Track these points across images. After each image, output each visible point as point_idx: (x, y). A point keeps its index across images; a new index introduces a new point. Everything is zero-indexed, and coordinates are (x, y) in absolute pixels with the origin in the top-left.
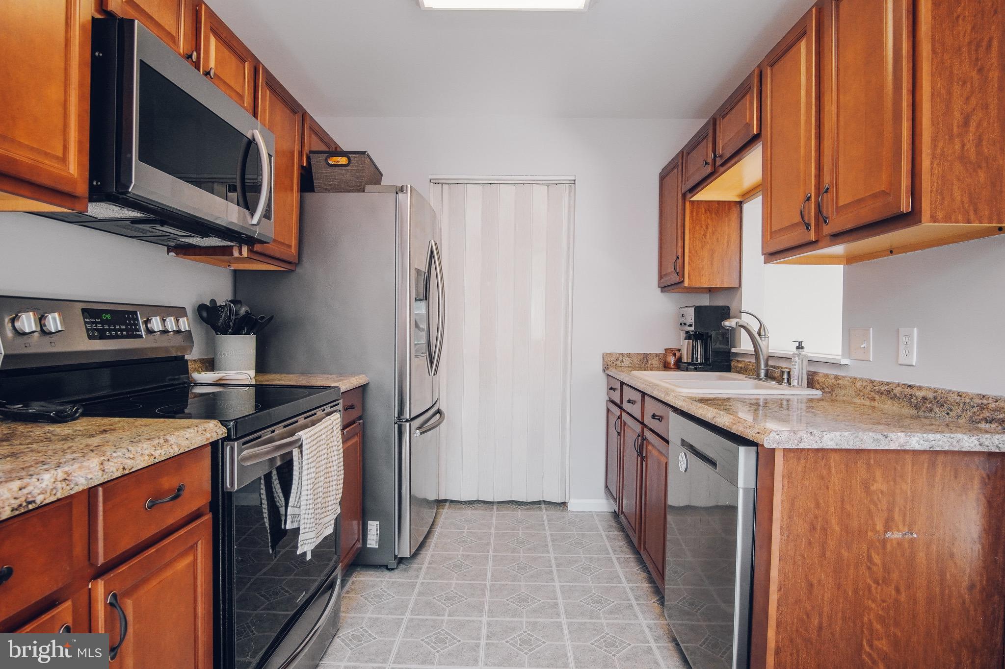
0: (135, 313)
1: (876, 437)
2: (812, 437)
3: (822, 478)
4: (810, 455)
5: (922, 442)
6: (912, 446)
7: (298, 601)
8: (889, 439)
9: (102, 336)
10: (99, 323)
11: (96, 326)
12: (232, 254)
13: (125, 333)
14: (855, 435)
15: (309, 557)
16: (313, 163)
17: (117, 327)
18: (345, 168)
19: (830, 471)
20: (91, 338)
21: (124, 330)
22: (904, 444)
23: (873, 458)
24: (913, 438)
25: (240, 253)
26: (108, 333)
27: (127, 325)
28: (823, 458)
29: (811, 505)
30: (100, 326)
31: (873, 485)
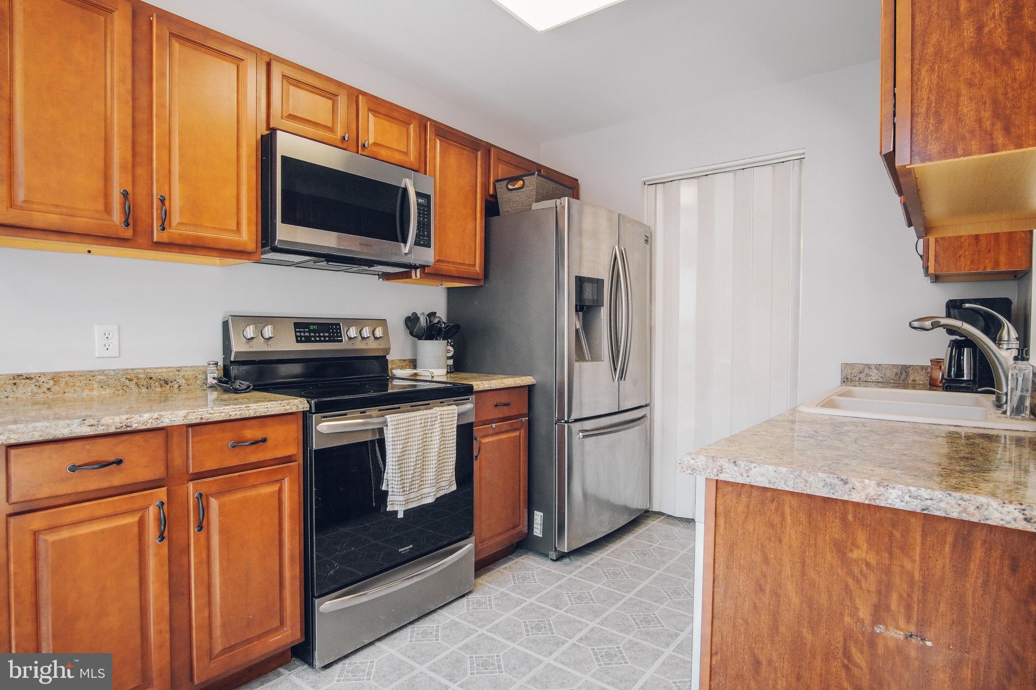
0: (339, 325)
1: (828, 480)
2: (736, 468)
3: (772, 525)
4: (755, 493)
5: (907, 498)
6: (889, 501)
7: (401, 550)
8: (850, 485)
9: (308, 340)
10: (307, 332)
11: (304, 334)
12: (411, 278)
13: (327, 339)
14: (796, 473)
15: (400, 515)
16: (498, 190)
17: (322, 334)
18: (521, 190)
19: (783, 519)
20: (298, 341)
21: (327, 337)
22: (875, 497)
23: (851, 512)
24: (890, 490)
25: (416, 277)
26: (313, 339)
27: (329, 333)
28: (773, 501)
29: (758, 558)
30: (307, 334)
31: (851, 551)
